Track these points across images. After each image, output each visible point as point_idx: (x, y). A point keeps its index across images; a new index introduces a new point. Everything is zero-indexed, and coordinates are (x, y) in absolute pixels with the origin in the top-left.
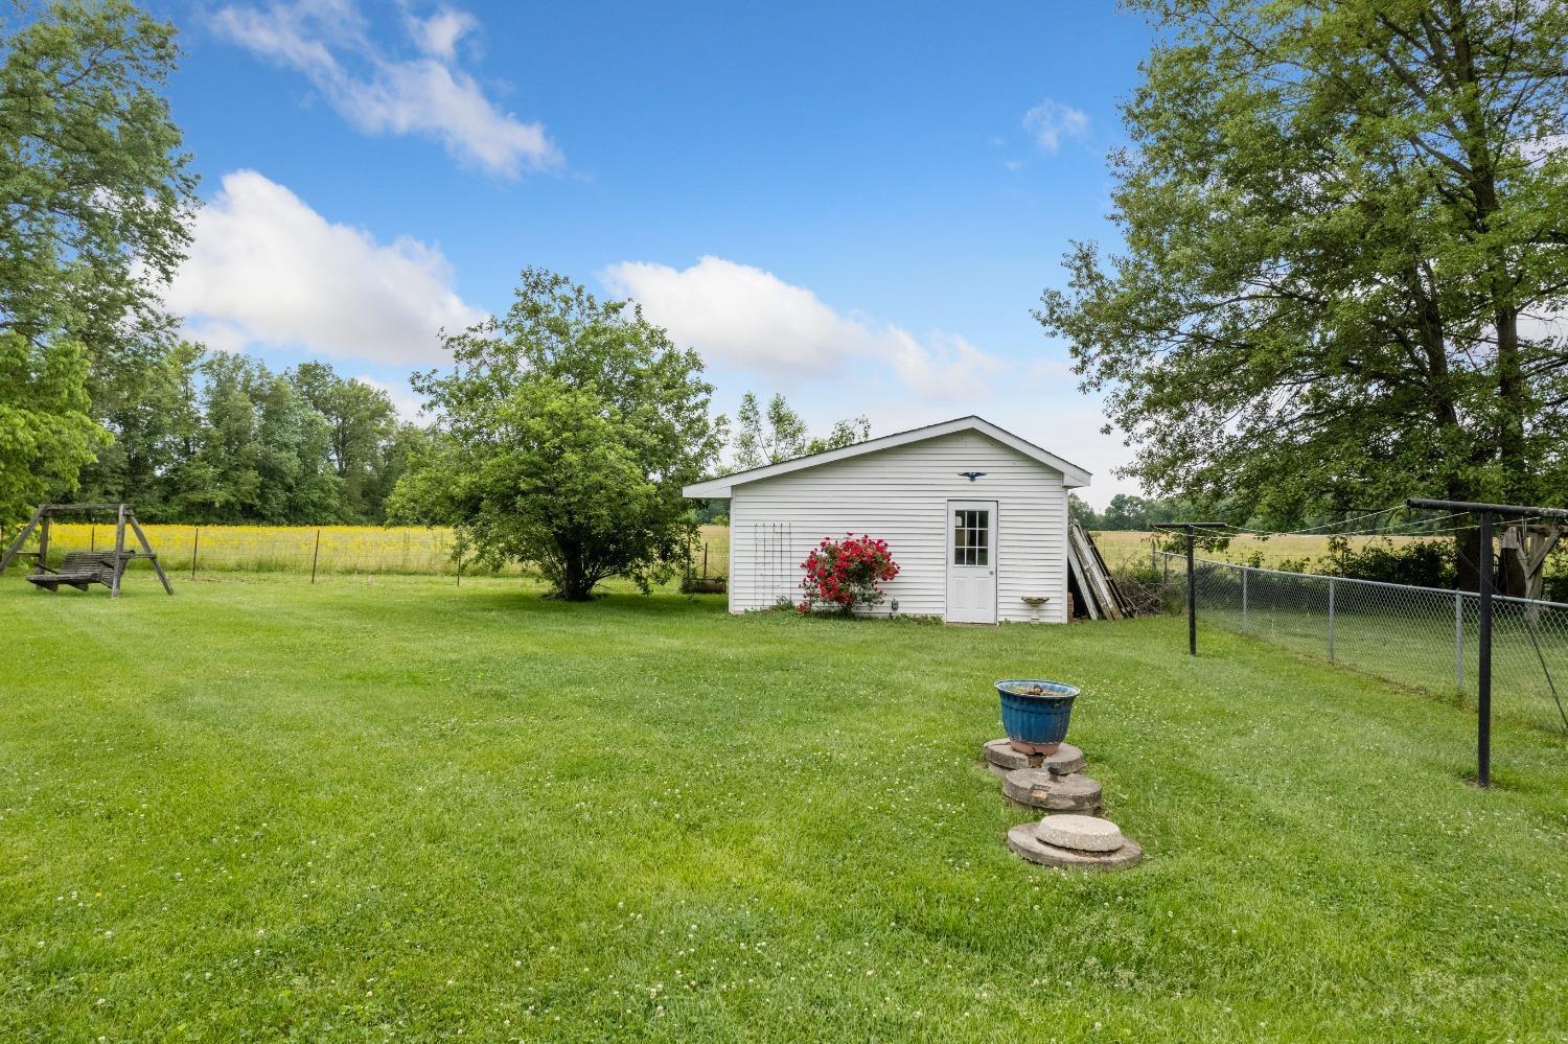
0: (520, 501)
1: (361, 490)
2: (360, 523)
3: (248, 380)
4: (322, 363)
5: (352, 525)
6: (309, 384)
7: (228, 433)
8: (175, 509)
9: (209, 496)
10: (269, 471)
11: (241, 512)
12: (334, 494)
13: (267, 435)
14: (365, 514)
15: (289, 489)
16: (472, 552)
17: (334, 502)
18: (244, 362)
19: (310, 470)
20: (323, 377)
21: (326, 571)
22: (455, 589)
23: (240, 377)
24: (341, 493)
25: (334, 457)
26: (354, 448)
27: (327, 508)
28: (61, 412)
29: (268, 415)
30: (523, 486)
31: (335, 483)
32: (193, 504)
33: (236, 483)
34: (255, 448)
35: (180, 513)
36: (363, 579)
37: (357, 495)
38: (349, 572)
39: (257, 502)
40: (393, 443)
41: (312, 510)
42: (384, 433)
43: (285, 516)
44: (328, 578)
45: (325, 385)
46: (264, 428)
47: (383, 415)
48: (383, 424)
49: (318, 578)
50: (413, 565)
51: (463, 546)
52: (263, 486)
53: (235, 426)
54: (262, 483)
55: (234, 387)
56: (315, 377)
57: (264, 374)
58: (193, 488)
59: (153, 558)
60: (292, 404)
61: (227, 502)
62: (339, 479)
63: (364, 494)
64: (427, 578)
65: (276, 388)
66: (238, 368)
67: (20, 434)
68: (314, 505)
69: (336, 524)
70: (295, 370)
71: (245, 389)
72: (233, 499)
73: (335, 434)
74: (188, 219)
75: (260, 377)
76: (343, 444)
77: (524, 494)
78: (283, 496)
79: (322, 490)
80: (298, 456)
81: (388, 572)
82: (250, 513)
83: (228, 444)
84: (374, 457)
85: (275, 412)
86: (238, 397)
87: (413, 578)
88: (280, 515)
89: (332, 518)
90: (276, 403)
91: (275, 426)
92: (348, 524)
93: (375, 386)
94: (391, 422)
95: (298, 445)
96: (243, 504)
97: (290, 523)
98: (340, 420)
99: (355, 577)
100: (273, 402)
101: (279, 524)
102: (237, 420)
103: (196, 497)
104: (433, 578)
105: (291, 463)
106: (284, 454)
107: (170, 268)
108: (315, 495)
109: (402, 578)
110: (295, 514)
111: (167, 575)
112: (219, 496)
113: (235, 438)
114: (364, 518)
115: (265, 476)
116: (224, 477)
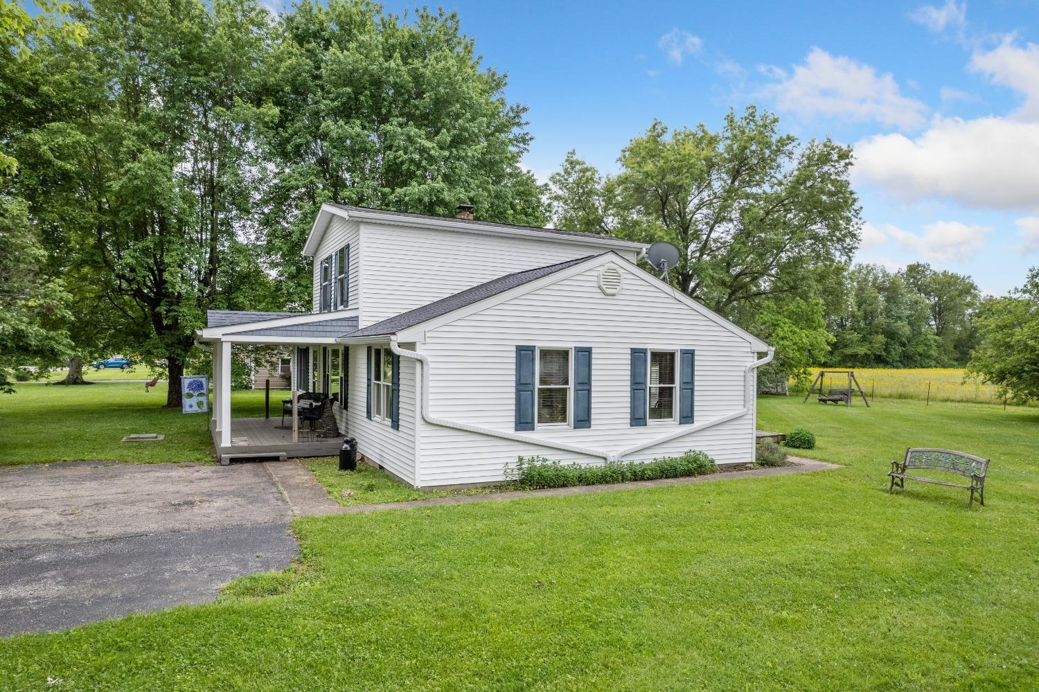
0: (1025, 375)
1: (953, 345)
2: (952, 366)
3: (876, 279)
4: (922, 263)
5: (947, 368)
6: (914, 277)
7: (865, 313)
8: (836, 358)
9: (855, 350)
10: (891, 335)
11: (874, 359)
12: (934, 348)
13: (888, 311)
14: (956, 360)
15: (903, 345)
16: (1010, 395)
17: (934, 353)
18: (872, 269)
19: (916, 333)
20: (924, 271)
21: (934, 399)
22: (1003, 412)
23: (871, 278)
24: (938, 347)
25: (933, 323)
26: (948, 316)
27: (929, 357)
28: (815, 329)
29: (888, 300)
30: (1026, 369)
31: (935, 341)
32: (846, 355)
33: (870, 343)
34: (881, 320)
35: (840, 361)
36: (953, 404)
37: (951, 347)
38: (947, 400)
39: (884, 353)
40: (977, 311)
41: (919, 358)
42: (969, 305)
43: (901, 362)
44: (935, 403)
45: (925, 276)
46: (886, 309)
47: (968, 292)
48: (969, 299)
49: (930, 403)
50: (982, 398)
51: (1005, 392)
52: (887, 344)
53: (869, 309)
54: (887, 342)
55: (867, 285)
56: (918, 273)
57: (885, 275)
58: (846, 346)
59: (862, 392)
60: (903, 291)
61: (866, 354)
62: (937, 338)
63: (955, 347)
64: (987, 405)
65: (893, 283)
66: (869, 272)
67: (804, 340)
68: (920, 355)
69: (936, 367)
70: (904, 269)
71: (874, 284)
72: (869, 352)
73: (933, 308)
74: (859, 231)
75: (883, 277)
76: (939, 315)
77: (1027, 372)
78: (900, 349)
79: (926, 345)
80: (908, 324)
81: (967, 401)
82: (879, 360)
83: (865, 319)
84: (962, 321)
85: (893, 298)
86: (870, 291)
87: (980, 405)
88: (897, 361)
89: (933, 363)
90: (894, 292)
91: (893, 307)
92: (944, 367)
93: (962, 273)
94: (975, 296)
95: (908, 317)
96: (875, 355)
97: (905, 366)
98: (937, 299)
99: (949, 403)
100: (891, 290)
101: (897, 367)
102: (870, 305)
103: (848, 351)
104: (991, 406)
105: (904, 329)
106: (899, 323)
107: (851, 255)
108: (921, 349)
109: (974, 405)
110: (908, 361)
111: (867, 398)
112: (862, 350)
113: (869, 316)
114: (956, 363)
115: (888, 337)
116: (864, 339)
